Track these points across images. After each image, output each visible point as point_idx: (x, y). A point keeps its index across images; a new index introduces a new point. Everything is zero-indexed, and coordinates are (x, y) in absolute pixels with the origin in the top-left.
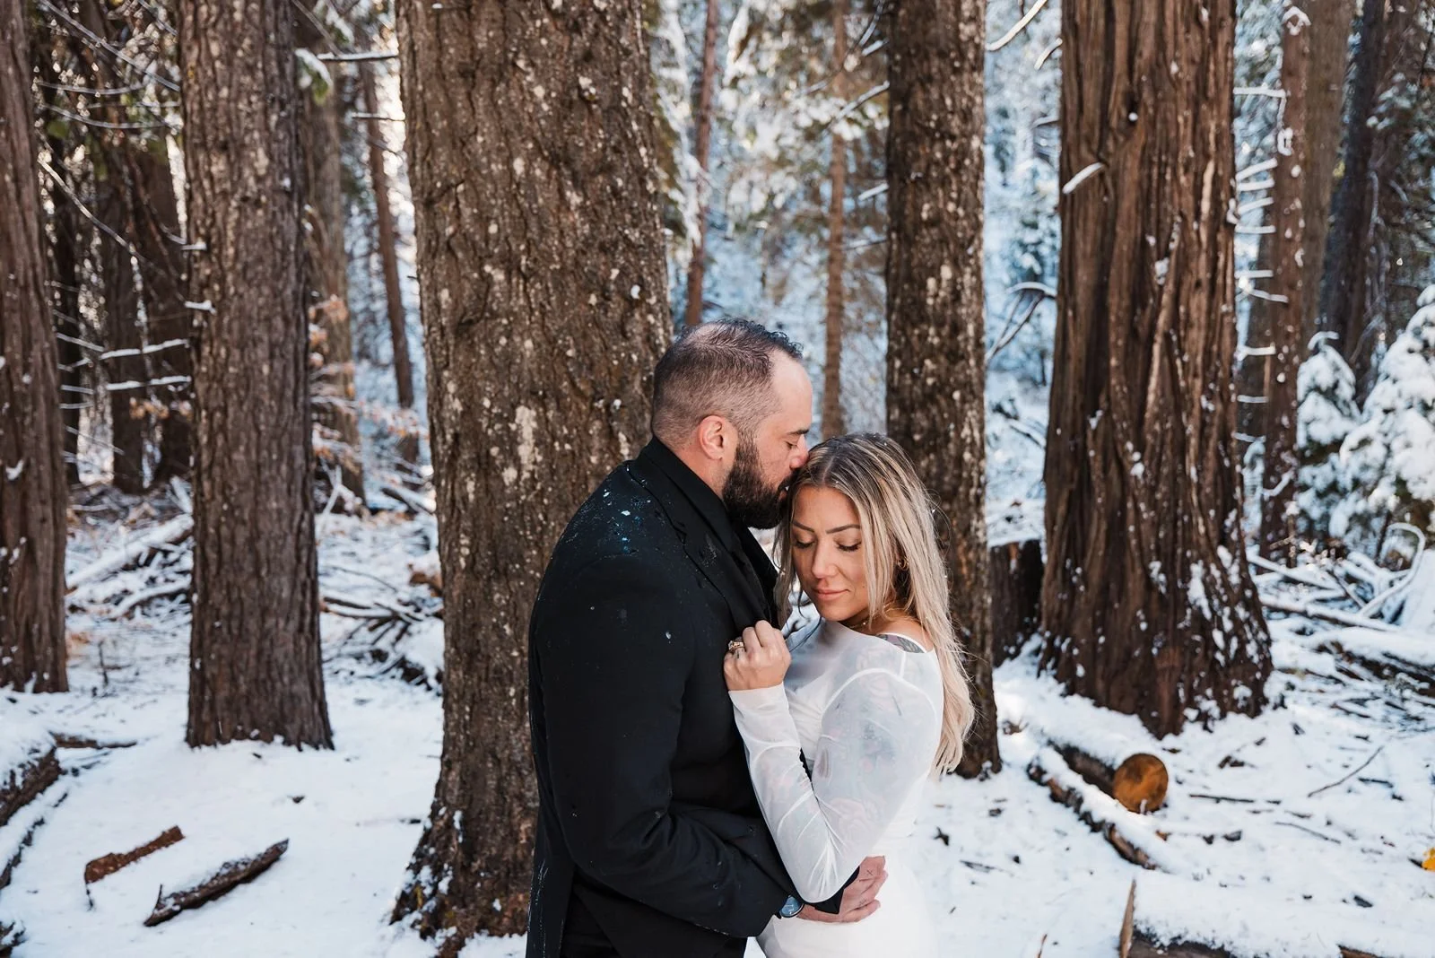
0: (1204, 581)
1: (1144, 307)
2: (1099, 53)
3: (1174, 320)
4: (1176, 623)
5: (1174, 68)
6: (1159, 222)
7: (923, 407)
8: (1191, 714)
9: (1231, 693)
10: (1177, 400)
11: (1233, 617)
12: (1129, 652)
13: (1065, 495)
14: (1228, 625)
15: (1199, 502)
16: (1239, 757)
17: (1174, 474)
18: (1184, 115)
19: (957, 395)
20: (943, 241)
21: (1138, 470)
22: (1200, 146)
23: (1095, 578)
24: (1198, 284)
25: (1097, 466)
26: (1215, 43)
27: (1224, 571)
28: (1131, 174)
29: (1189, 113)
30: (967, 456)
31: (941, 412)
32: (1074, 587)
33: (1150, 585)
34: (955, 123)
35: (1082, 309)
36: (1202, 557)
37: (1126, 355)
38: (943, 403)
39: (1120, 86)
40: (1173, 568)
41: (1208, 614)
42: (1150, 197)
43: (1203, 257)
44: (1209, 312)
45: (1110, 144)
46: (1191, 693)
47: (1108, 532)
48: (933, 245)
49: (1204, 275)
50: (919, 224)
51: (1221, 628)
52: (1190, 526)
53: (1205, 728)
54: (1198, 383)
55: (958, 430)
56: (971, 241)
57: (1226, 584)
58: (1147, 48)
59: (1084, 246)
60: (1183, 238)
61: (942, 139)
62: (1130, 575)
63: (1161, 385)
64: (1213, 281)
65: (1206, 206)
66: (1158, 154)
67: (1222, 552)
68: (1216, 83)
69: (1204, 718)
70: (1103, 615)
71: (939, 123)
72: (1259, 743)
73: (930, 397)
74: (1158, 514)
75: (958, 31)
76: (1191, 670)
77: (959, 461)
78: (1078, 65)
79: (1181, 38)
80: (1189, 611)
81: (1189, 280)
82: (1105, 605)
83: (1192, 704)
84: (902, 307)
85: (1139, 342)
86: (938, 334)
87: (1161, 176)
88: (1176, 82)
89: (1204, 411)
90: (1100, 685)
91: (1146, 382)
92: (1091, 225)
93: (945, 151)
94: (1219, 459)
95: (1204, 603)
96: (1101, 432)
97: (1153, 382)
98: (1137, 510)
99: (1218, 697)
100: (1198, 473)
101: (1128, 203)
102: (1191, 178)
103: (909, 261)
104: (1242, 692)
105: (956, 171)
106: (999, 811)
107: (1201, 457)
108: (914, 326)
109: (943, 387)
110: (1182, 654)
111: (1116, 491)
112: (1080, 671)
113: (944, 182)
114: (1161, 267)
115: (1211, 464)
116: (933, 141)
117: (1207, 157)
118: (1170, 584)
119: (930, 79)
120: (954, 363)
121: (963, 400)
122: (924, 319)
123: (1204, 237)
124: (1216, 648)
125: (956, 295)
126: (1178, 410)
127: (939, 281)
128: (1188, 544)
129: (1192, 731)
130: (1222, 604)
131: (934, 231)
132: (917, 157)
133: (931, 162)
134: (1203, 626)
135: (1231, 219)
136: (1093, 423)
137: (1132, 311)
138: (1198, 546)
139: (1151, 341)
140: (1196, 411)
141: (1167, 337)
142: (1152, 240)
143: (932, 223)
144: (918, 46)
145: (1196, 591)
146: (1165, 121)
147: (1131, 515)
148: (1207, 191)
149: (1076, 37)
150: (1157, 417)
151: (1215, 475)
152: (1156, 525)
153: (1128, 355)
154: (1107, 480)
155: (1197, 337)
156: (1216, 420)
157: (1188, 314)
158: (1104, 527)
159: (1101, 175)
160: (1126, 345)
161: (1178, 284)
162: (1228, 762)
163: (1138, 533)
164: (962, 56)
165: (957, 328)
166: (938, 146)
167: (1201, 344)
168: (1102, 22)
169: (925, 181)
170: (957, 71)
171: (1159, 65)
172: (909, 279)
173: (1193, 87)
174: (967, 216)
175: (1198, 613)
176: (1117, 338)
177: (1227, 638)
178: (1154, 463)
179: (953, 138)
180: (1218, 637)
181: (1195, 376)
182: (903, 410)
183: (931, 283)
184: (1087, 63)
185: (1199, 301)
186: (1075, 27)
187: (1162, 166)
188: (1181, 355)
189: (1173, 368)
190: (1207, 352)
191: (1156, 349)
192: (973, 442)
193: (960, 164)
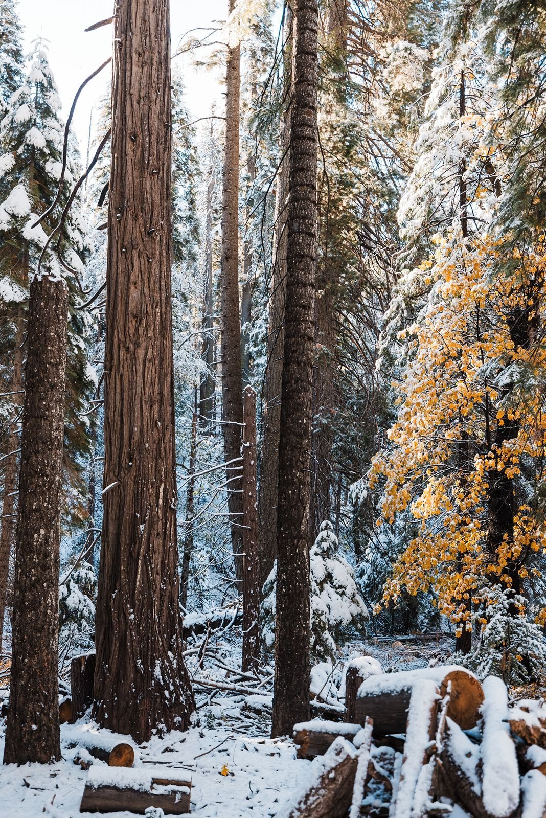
0: (161, 668)
1: (135, 545)
2: (118, 435)
3: (148, 549)
4: (148, 687)
5: (147, 445)
6: (141, 508)
7: (30, 590)
8: (154, 731)
9: (173, 720)
10: (149, 584)
11: (174, 684)
12: (128, 703)
13: (103, 630)
14: (172, 688)
15: (159, 630)
16: (172, 748)
17: (147, 617)
18: (151, 464)
19: (45, 584)
20: (42, 518)
21: (132, 616)
22: (158, 477)
23: (114, 670)
24: (158, 534)
25: (115, 615)
26: (164, 436)
27: (170, 662)
28: (130, 487)
29: (153, 464)
30: (49, 611)
31: (38, 592)
32: (104, 674)
33: (137, 670)
34: (48, 470)
35: (111, 544)
36: (160, 656)
37: (128, 564)
38: (39, 588)
39: (125, 450)
40: (147, 661)
41: (162, 683)
42: (138, 497)
43: (160, 522)
44: (163, 546)
45: (122, 473)
46: (154, 721)
47: (119, 646)
48: (37, 520)
49: (160, 530)
50: (31, 510)
51: (168, 689)
52: (154, 642)
53: (160, 737)
54: (159, 577)
55: (45, 600)
56: (54, 518)
57: (171, 668)
58: (136, 437)
59: (112, 516)
60: (151, 514)
61: (43, 476)
62: (128, 666)
63: (142, 578)
64: (165, 532)
65: (160, 502)
66: (141, 479)
67: (170, 653)
68: (165, 451)
69: (160, 733)
70: (117, 687)
71: (41, 470)
72: (182, 741)
73: (33, 585)
74: (141, 637)
75: (51, 434)
76: (154, 710)
77: (46, 613)
78: (110, 439)
79: (150, 433)
80: (153, 682)
81: (154, 532)
82: (118, 681)
83: (155, 726)
84: (23, 545)
85: (133, 559)
86: (38, 558)
87: (142, 488)
88: (148, 451)
89: (161, 589)
90: (115, 721)
91: (136, 577)
92: (114, 507)
93: (44, 481)
94: (169, 611)
95: (161, 677)
96: (117, 599)
97: (139, 576)
98: (131, 635)
99: (166, 722)
100: (159, 617)
101: (129, 499)
102: (155, 490)
103: (26, 526)
104: (178, 719)
105: (48, 490)
106: (55, 775)
107: (160, 610)
108: (28, 554)
109: (39, 581)
110: (150, 702)
111: (123, 626)
112: (106, 716)
113: (43, 494)
114: (142, 527)
115: (165, 613)
116: (39, 477)
117: (161, 482)
118: (146, 670)
119: (38, 452)
120: (44, 570)
121: (48, 587)
122: (32, 551)
123: (160, 515)
124: (165, 698)
125: (46, 541)
126: (149, 588)
127: (39, 535)
128: (154, 650)
129: (154, 739)
130: (170, 678)
131: (38, 514)
132: (31, 483)
133: (37, 485)
134: (160, 688)
135: (173, 506)
136: (114, 595)
137: (130, 545)
138: (159, 651)
139: (138, 559)
140: (158, 589)
141: (144, 557)
142: (138, 515)
143: (36, 511)
144: (34, 439)
145: (157, 671)
146: (143, 466)
147: (129, 637)
148: (161, 495)
149: (109, 427)
150: (140, 592)
151: (167, 618)
152: (139, 642)
153: (128, 565)
154: (119, 622)
155: (157, 558)
156: (167, 594)
157: (153, 547)
158: (118, 644)
159: (119, 486)
160: (128, 561)
161: (149, 534)
162: (167, 750)
163: (132, 646)
164: (52, 444)
165: (46, 555)
166: (41, 479)
167: (160, 561)
168: (119, 423)
169: (34, 493)
170: (49, 450)
171: (141, 443)
172: (26, 534)
173: (155, 453)
174: (52, 508)
175: (158, 683)
176: (124, 557)
177: (171, 693)
178: (139, 613)
179: (47, 476)
180: (166, 693)
181: (157, 574)
182: (21, 591)
183: (36, 535)
184: (113, 438)
185: (158, 542)
186: (109, 424)
187: (143, 484)
188: (151, 564)
189: (147, 570)
190: (163, 563)
191: (140, 562)
192: (52, 605)
193: (50, 487)
